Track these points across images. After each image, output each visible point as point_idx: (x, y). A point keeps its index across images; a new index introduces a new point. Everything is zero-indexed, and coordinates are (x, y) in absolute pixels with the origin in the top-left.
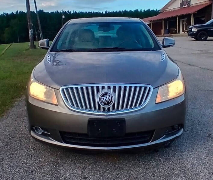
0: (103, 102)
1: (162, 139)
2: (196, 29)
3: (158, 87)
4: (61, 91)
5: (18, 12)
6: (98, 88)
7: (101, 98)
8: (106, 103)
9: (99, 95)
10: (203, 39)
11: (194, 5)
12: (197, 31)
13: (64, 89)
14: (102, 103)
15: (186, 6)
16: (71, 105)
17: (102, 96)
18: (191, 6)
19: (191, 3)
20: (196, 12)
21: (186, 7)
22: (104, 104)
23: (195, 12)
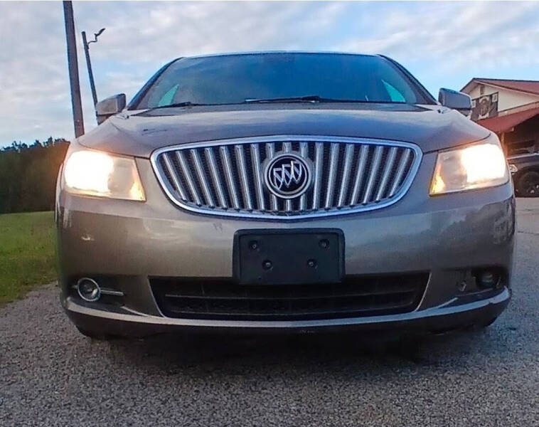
0: (279, 183)
1: (451, 305)
2: (513, 165)
3: (435, 151)
4: (157, 163)
5: (53, 140)
6: (262, 146)
7: (272, 171)
8: (288, 184)
9: (265, 164)
10: (533, 191)
11: (506, 112)
12: (517, 171)
13: (165, 156)
14: (276, 187)
15: (487, 115)
16: (184, 199)
17: (276, 166)
18: (500, 115)
19: (499, 107)
20: (513, 130)
21: (487, 118)
22: (281, 189)
23: (511, 128)
